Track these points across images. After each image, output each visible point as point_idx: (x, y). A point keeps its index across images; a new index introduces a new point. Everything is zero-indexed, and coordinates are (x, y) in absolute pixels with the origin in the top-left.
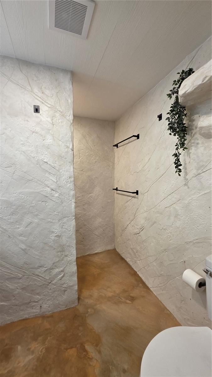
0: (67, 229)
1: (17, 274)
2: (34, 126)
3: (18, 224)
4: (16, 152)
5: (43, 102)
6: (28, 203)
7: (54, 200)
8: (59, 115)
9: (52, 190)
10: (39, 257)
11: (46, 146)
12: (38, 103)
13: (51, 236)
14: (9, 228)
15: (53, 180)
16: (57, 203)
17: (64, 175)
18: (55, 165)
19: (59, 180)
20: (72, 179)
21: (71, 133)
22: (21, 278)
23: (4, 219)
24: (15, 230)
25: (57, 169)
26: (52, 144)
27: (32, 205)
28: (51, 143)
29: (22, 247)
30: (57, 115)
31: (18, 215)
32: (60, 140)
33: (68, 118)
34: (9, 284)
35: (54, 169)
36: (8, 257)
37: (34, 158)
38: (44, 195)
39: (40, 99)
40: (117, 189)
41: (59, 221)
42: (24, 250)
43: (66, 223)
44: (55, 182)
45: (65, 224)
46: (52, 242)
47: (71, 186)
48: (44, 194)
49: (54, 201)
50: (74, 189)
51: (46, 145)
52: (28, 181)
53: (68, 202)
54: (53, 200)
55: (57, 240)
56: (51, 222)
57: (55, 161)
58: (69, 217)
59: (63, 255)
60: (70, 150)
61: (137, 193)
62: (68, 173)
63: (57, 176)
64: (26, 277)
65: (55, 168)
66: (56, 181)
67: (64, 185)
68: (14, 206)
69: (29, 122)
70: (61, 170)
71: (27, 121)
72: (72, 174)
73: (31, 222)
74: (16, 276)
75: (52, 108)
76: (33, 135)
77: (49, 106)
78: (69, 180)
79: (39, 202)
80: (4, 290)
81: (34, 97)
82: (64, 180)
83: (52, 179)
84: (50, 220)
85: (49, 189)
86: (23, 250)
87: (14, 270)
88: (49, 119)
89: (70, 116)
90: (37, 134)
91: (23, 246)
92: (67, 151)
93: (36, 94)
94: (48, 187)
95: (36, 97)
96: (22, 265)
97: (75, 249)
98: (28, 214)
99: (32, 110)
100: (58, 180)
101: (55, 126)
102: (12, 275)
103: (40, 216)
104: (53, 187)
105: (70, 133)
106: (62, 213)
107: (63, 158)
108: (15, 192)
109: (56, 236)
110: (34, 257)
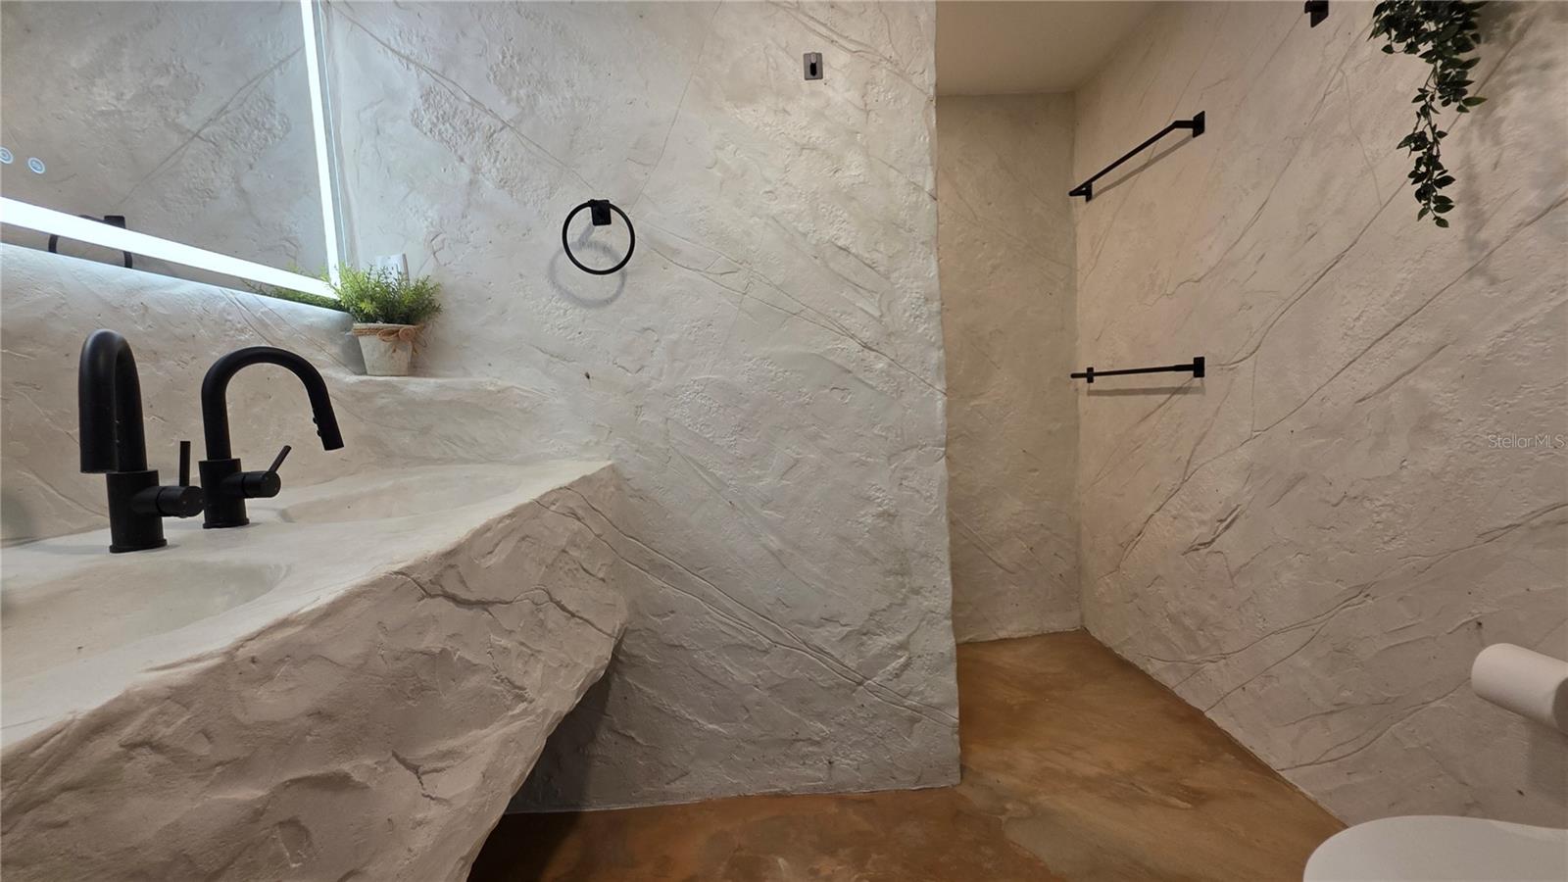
0: (918, 491)
1: (756, 636)
2: (805, 127)
3: (757, 463)
4: (751, 222)
5: (835, 38)
6: (788, 392)
7: (871, 383)
8: (888, 75)
9: (865, 346)
10: (822, 586)
11: (845, 190)
12: (815, 45)
13: (862, 513)
14: (731, 476)
15: (867, 313)
16: (882, 393)
17: (906, 292)
18: (876, 256)
19: (889, 309)
20: (935, 306)
21: (930, 133)
22: (766, 652)
23: (718, 445)
24: (750, 484)
25: (882, 269)
26: (864, 183)
27: (801, 400)
28: (862, 178)
29: (771, 544)
30: (882, 74)
31: (758, 434)
32: (891, 166)
33: (916, 80)
34: (731, 666)
35: (870, 269)
36: (727, 573)
37: (805, 235)
38: (840, 366)
39: (823, 30)
40: (1090, 375)
41: (889, 459)
42: (776, 555)
43: (913, 469)
44: (874, 318)
45: (910, 474)
46: (867, 536)
47: (928, 329)
48: (839, 361)
49: (872, 388)
50: (940, 343)
51: (844, 187)
52: (789, 317)
53: (922, 392)
54: (867, 384)
55: (883, 528)
56: (864, 464)
57: (876, 243)
58: (925, 446)
59: (904, 586)
60: (927, 197)
61: (1198, 367)
62: (920, 283)
63: (881, 296)
64: (784, 650)
65: (873, 268)
66: (877, 314)
67: (905, 328)
68: (747, 401)
69: (789, 115)
70: (896, 274)
71: (785, 111)
72: (935, 286)
73: (797, 461)
74: (754, 642)
75: (861, 54)
76: (802, 158)
77: (853, 47)
78: (924, 309)
79: (821, 392)
80: (715, 682)
81: (805, 25)
82: (905, 311)
83: (866, 309)
84: (858, 455)
85: (854, 346)
86: (773, 554)
87: (745, 618)
88: (854, 95)
89: (926, 73)
90: (815, 153)
91: (775, 543)
92: (917, 202)
93: (811, 13)
94: (853, 337)
95: (811, 24)
96: (769, 607)
97: (947, 567)
98: (788, 430)
99: (800, 70)
100: (884, 309)
101: (873, 115)
102: (740, 638)
103: (824, 438)
104: (867, 335)
105: (927, 133)
106: (899, 432)
107: (901, 231)
108: (749, 355)
109: (880, 515)
110: (807, 584)
